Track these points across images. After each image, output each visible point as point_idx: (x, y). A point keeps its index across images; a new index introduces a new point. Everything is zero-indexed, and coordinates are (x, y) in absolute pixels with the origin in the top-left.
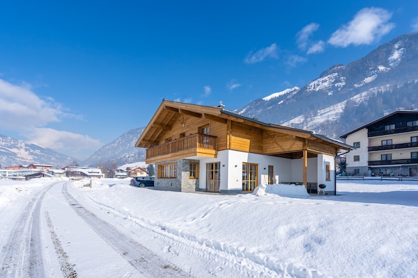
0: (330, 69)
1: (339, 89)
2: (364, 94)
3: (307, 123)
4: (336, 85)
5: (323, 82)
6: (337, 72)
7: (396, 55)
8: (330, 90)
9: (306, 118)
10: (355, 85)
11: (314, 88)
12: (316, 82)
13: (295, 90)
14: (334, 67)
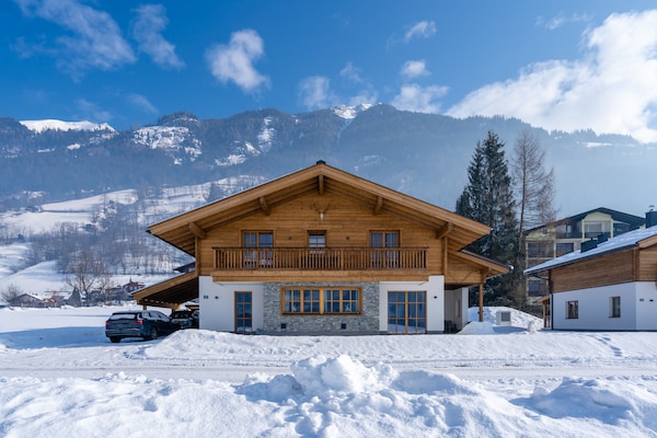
0: (177, 115)
1: (193, 160)
2: (233, 181)
3: (144, 207)
4: (187, 149)
5: (164, 135)
6: (188, 126)
7: (266, 135)
8: (177, 155)
9: (141, 197)
10: (217, 161)
11: (148, 140)
12: (151, 131)
13: (107, 131)
14: (182, 114)
